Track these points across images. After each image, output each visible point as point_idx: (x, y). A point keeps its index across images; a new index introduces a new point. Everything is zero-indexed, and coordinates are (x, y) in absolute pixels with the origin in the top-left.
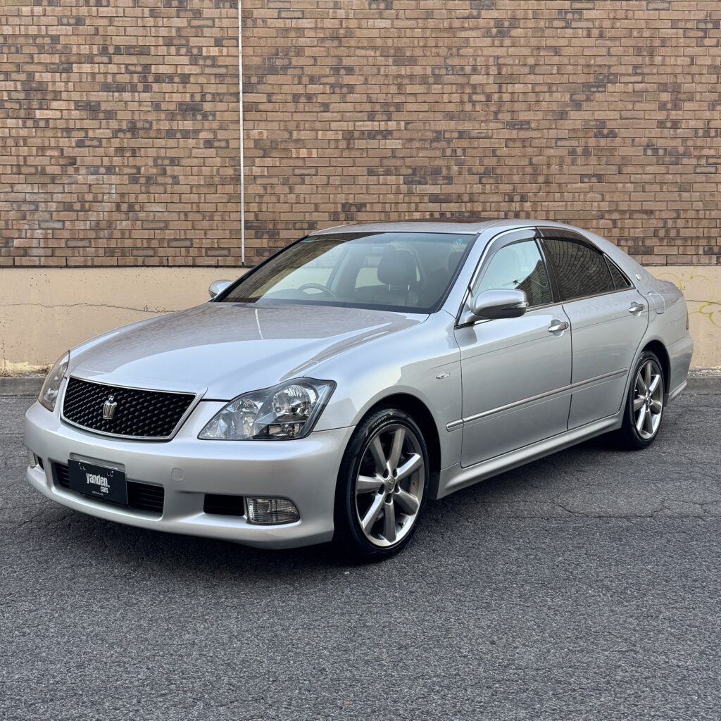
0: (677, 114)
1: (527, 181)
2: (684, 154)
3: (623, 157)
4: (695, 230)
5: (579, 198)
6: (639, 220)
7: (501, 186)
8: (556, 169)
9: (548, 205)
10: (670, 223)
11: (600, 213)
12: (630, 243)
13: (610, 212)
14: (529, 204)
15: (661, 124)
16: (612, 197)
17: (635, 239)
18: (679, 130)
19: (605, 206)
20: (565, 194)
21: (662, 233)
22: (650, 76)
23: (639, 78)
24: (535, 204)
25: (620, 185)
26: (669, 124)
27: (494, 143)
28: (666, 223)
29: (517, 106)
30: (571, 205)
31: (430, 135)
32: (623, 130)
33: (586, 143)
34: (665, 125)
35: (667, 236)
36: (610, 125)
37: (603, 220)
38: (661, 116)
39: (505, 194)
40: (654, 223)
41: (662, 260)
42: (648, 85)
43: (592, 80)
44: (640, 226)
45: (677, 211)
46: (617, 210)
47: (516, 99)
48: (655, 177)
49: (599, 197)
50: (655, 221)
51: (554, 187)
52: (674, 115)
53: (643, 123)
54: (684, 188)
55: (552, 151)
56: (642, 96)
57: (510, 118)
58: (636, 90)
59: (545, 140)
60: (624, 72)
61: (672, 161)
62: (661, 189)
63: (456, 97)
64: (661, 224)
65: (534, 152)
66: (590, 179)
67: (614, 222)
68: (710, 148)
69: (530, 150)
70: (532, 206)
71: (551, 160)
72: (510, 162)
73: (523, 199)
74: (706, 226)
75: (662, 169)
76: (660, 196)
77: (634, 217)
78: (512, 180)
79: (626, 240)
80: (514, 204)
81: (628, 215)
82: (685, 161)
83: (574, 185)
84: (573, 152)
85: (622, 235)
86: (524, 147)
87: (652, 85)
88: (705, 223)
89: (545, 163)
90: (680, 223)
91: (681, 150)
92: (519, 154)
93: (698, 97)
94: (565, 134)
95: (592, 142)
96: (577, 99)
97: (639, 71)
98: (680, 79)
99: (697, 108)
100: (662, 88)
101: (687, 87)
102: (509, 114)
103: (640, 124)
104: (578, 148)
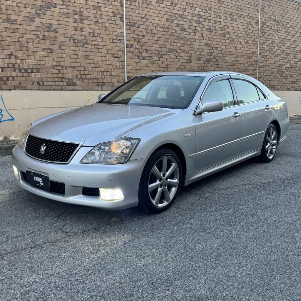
0: (82, 25)
1: (17, 49)
2: (86, 43)
3: (61, 42)
4: (92, 75)
5: (43, 59)
6: (69, 71)
7: (4, 51)
8: (31, 45)
9: (29, 61)
10: (82, 72)
11: (52, 67)
12: (67, 80)
13: (57, 66)
14: (19, 60)
15: (76, 29)
16: (58, 60)
17: (69, 79)
19: (54, 63)
20: (36, 57)
21: (79, 76)
22: (70, 7)
23: (65, 7)
24: (22, 61)
25: (60, 54)
28: (80, 72)
29: (9, 12)
30: (39, 62)
32: (60, 30)
33: (44, 34)
34: (77, 29)
35: (81, 78)
36: (54, 27)
37: (54, 70)
38: (75, 25)
39: (7, 55)
40: (76, 72)
41: (80, 88)
42: (69, 11)
43: (44, 5)
44: (70, 73)
45: (85, 67)
46: (60, 66)
47: (8, 8)
48: (75, 52)
49: (52, 59)
50: (76, 71)
53: (68, 28)
54: (87, 57)
55: (28, 36)
56: (67, 15)
57: (6, 17)
58: (64, 12)
59: (25, 30)
60: (58, 3)
61: (81, 46)
62: (78, 57)
64: (79, 73)
65: (20, 35)
66: (47, 50)
67: (59, 71)
69: (17, 34)
70: (21, 62)
71: (28, 40)
72: (8, 39)
73: (16, 58)
74: (96, 74)
75: (77, 49)
76: (77, 60)
77: (67, 69)
78: (10, 48)
79: (65, 79)
80: (12, 60)
81: (65, 68)
82: (86, 46)
83: (40, 53)
84: (38, 37)
85: (63, 77)
86: (15, 32)
87: (71, 11)
88: (95, 73)
89: (25, 41)
90: (86, 73)
91: (84, 41)
92: (12, 36)
93: (89, 19)
94: (33, 28)
96: (38, 13)
97: (65, 4)
98: (82, 10)
99: (89, 24)
100: (75, 13)
102: (5, 16)
103: (67, 28)
104: (41, 36)
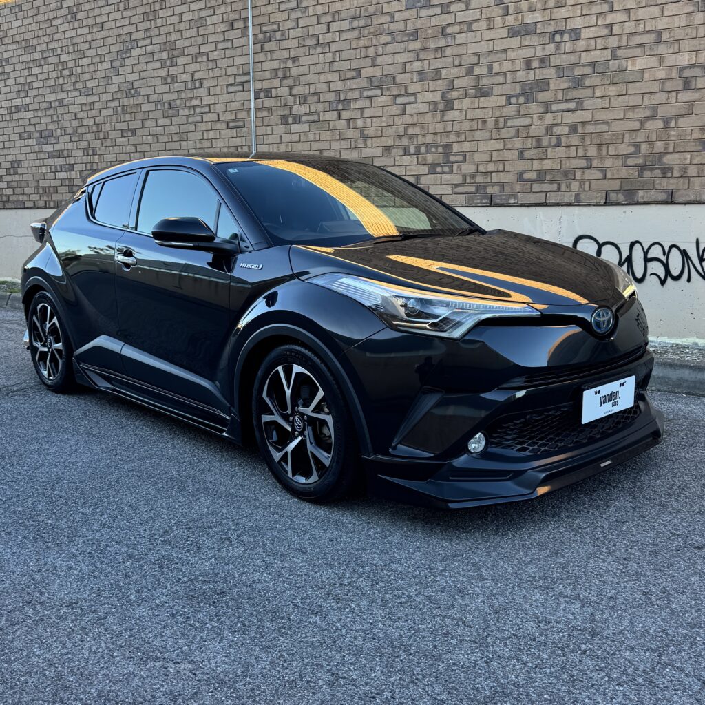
18: (176, 84)
26: (169, 80)
27: (76, 108)
31: (45, 105)
51: (108, 143)
52: (173, 70)
63: (55, 74)
68: (196, 98)
95: (126, 101)
101: (179, 44)
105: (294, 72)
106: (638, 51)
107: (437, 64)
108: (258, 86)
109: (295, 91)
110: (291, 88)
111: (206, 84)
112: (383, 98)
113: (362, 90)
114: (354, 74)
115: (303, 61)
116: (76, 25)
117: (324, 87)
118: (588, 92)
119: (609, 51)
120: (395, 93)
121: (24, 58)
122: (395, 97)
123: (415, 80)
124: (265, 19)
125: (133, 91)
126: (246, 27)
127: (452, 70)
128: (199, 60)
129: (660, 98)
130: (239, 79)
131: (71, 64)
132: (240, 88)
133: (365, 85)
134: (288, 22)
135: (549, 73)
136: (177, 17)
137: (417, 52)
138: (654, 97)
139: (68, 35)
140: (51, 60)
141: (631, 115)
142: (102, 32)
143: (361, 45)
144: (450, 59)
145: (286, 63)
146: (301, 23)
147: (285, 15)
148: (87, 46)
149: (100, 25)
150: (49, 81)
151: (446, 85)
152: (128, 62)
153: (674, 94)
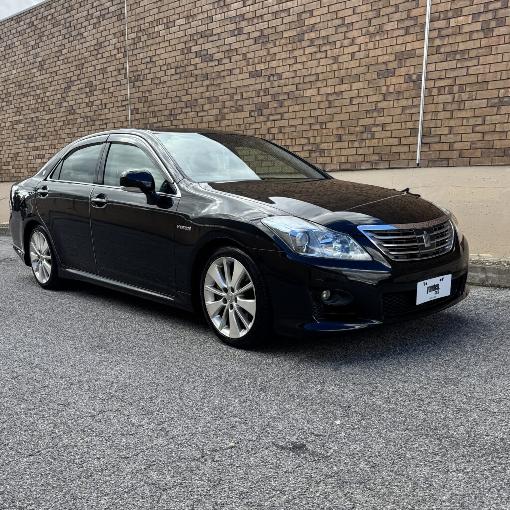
0: (92, 98)
15: (88, 105)
22: (83, 80)
23: (79, 82)
29: (49, 103)
31: (30, 120)
38: (87, 100)
53: (82, 105)
56: (81, 91)
58: (79, 88)
60: (75, 79)
87: (83, 84)
93: (98, 87)
96: (64, 96)
97: (79, 78)
98: (92, 79)
99: (98, 94)
100: (86, 85)
105: (150, 98)
106: (308, 86)
107: (217, 93)
108: (133, 106)
109: (151, 109)
110: (148, 107)
111: (108, 106)
112: (192, 113)
113: (182, 108)
114: (178, 99)
115: (154, 92)
116: (44, 72)
117: (163, 107)
118: (286, 109)
119: (295, 85)
120: (198, 110)
121: (19, 92)
122: (198, 112)
123: (207, 103)
124: (134, 68)
125: (72, 111)
126: (126, 73)
127: (224, 97)
128: (104, 92)
129: (318, 112)
130: (124, 103)
131: (42, 96)
132: (124, 108)
133: (184, 106)
134: (146, 70)
135: (268, 98)
136: (92, 67)
137: (207, 86)
138: (316, 111)
139: (40, 78)
140: (32, 93)
141: (305, 122)
142: (57, 77)
143: (181, 83)
144: (223, 91)
145: (146, 93)
146: (153, 70)
147: (144, 66)
148: (49, 84)
149: (55, 73)
150: (31, 106)
151: (222, 105)
152: (70, 94)
153: (324, 109)
